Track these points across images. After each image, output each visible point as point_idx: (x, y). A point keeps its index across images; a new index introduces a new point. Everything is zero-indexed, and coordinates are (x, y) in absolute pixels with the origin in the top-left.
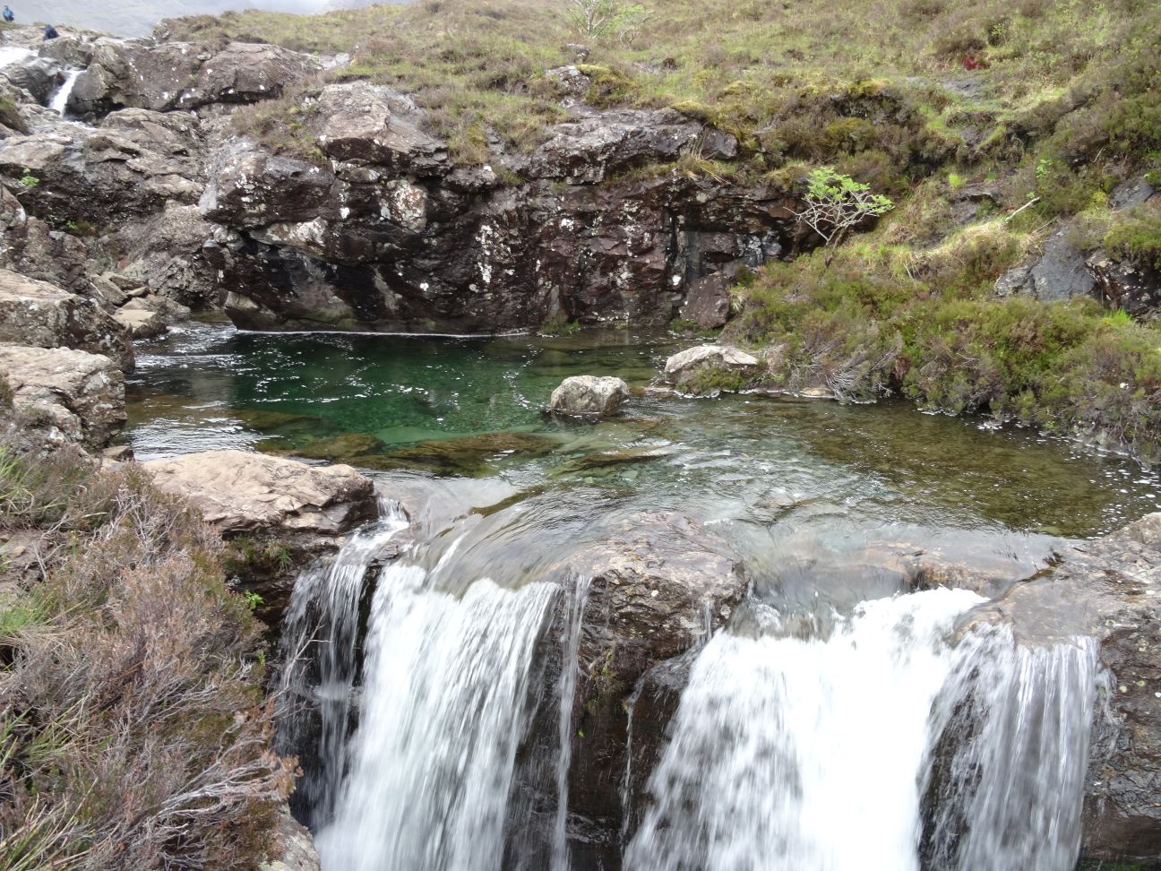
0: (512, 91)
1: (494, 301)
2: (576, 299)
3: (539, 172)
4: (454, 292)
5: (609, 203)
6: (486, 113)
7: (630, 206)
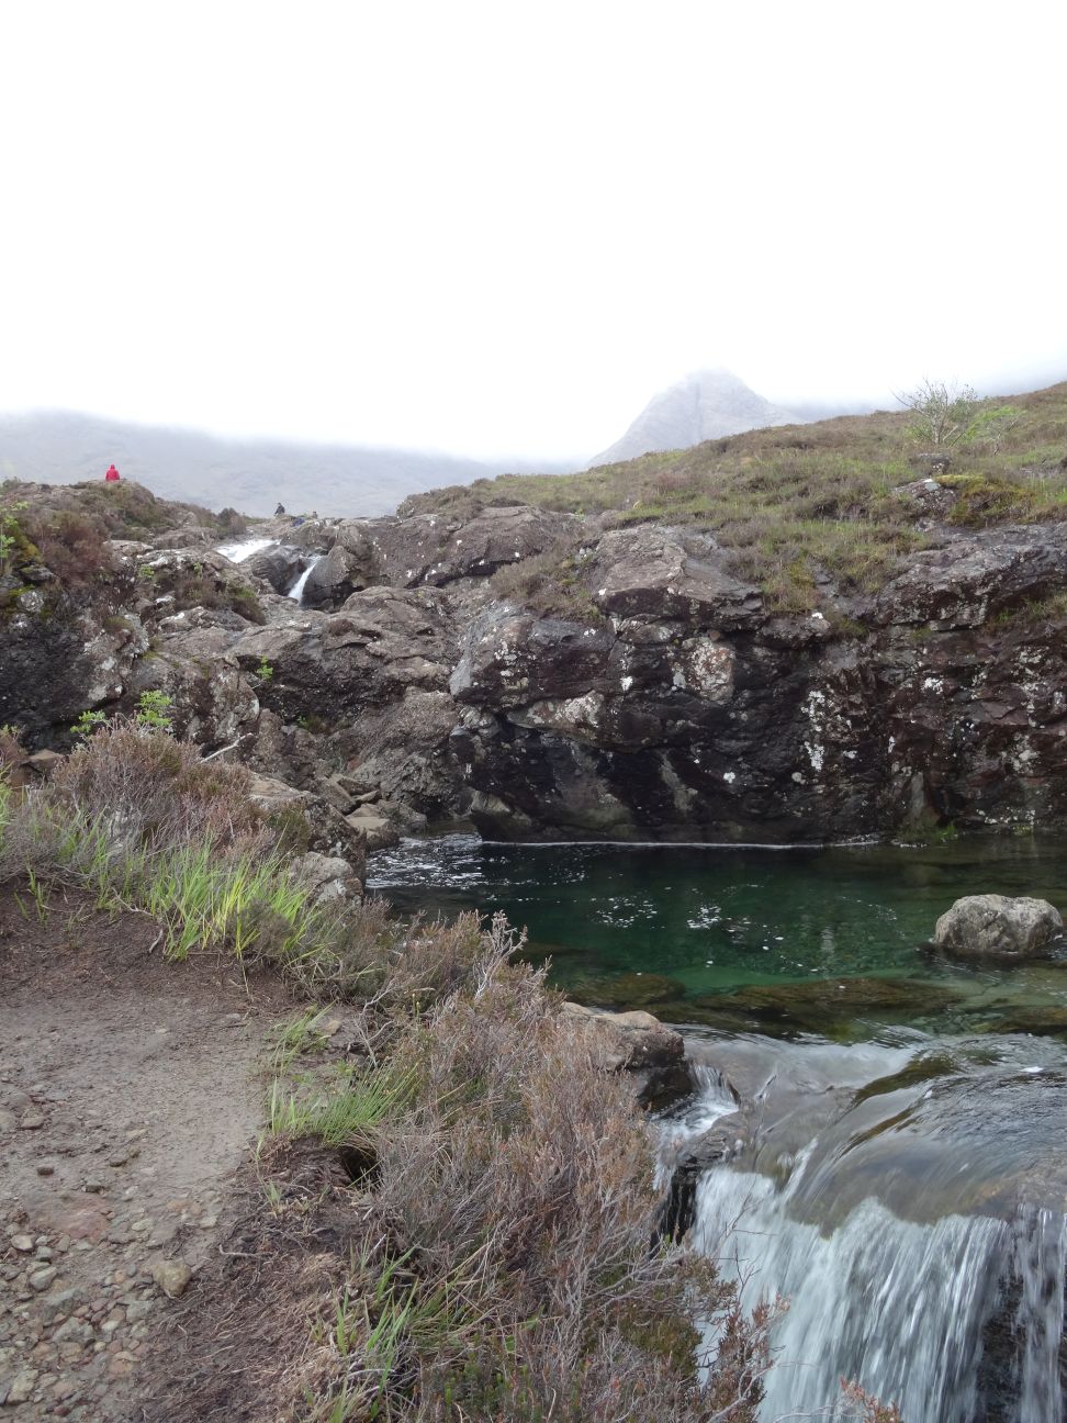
0: (846, 518)
1: (828, 795)
2: (951, 791)
3: (890, 617)
4: (771, 784)
5: (996, 653)
6: (812, 548)
7: (1030, 655)
